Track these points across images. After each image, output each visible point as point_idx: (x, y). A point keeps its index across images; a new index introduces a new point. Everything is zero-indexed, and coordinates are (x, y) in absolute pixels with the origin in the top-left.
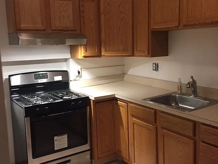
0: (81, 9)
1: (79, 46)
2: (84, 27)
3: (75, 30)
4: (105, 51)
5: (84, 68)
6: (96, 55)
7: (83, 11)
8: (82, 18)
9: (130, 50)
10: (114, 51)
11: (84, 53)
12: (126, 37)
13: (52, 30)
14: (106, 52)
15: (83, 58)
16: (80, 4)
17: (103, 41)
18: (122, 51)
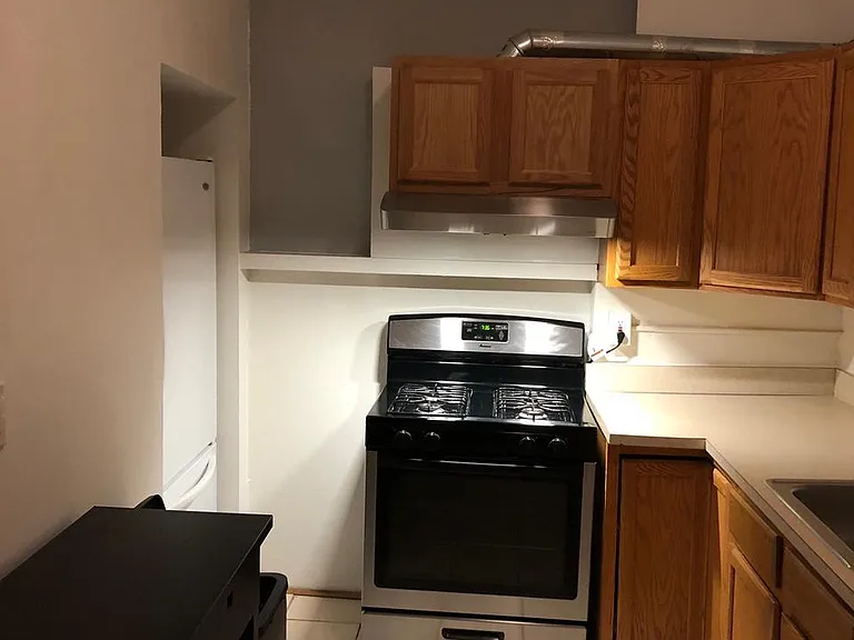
0: (629, 111)
1: (609, 242)
2: (633, 175)
3: (598, 186)
4: (714, 268)
5: (649, 323)
6: (673, 279)
7: (636, 119)
8: (627, 145)
9: (809, 271)
10: (746, 271)
11: (622, 268)
12: (798, 217)
13: (510, 185)
14: (713, 272)
15: (621, 284)
16: (624, 94)
17: (710, 227)
18: (777, 274)
